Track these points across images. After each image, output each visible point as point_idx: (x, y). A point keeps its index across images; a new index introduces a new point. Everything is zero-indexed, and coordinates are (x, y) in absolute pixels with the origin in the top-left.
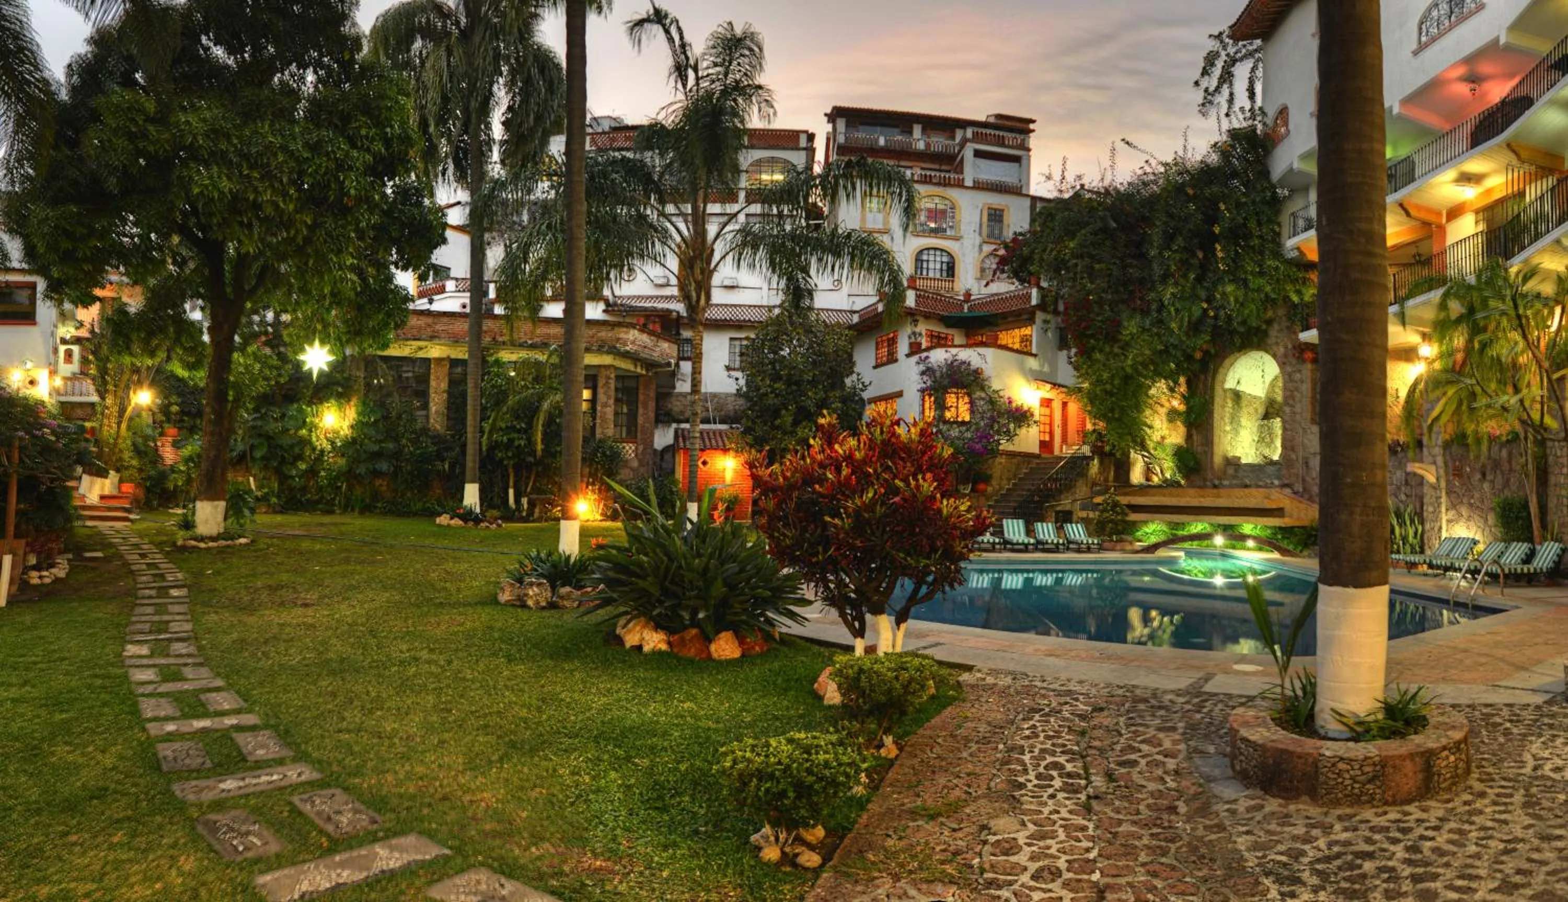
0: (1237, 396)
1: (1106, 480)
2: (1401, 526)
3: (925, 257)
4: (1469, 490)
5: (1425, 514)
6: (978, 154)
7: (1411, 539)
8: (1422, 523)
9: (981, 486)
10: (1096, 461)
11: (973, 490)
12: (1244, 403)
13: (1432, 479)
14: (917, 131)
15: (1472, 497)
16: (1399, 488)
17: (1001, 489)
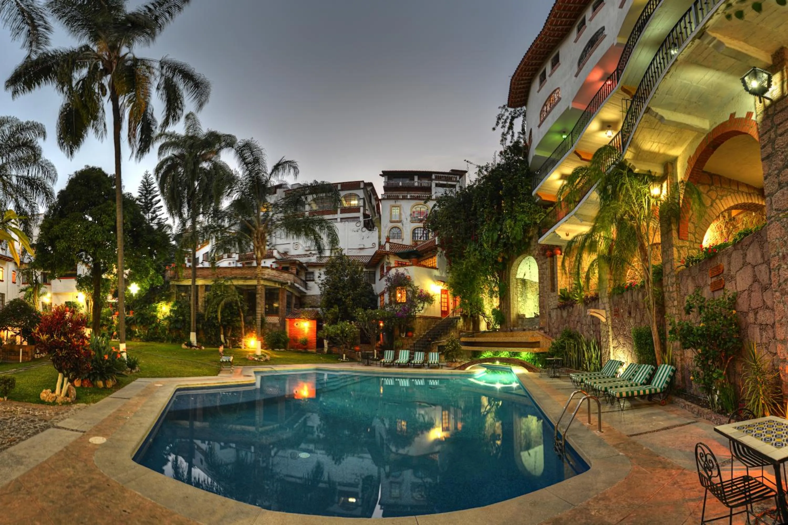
0: (524, 282)
1: (468, 329)
2: (588, 352)
3: (416, 232)
4: (623, 325)
5: (602, 343)
6: (437, 185)
7: (594, 361)
8: (600, 349)
9: (410, 334)
10: (461, 320)
11: (406, 336)
12: (528, 285)
13: (604, 320)
14: (416, 178)
15: (625, 330)
16: (589, 326)
17: (420, 335)
